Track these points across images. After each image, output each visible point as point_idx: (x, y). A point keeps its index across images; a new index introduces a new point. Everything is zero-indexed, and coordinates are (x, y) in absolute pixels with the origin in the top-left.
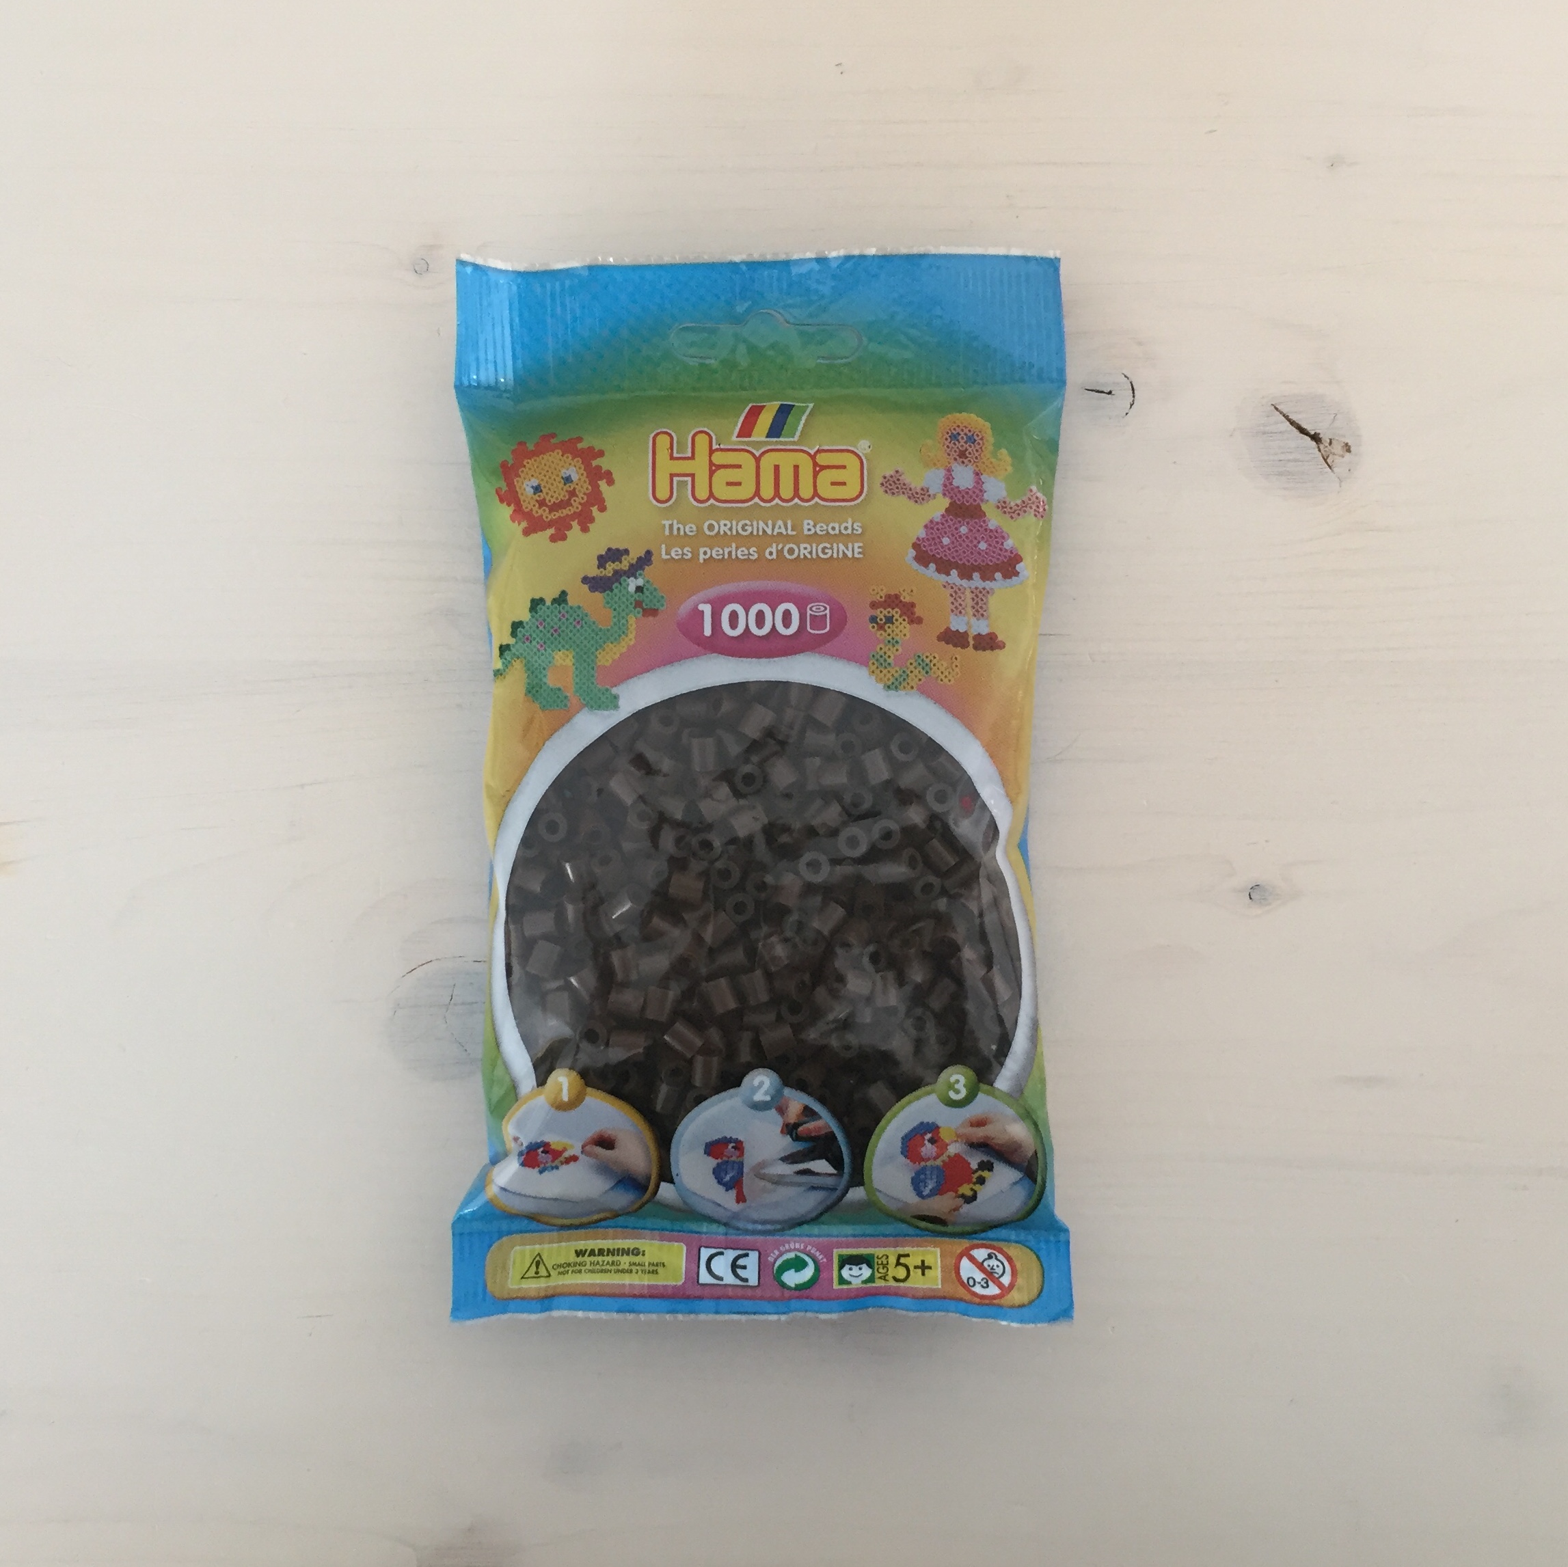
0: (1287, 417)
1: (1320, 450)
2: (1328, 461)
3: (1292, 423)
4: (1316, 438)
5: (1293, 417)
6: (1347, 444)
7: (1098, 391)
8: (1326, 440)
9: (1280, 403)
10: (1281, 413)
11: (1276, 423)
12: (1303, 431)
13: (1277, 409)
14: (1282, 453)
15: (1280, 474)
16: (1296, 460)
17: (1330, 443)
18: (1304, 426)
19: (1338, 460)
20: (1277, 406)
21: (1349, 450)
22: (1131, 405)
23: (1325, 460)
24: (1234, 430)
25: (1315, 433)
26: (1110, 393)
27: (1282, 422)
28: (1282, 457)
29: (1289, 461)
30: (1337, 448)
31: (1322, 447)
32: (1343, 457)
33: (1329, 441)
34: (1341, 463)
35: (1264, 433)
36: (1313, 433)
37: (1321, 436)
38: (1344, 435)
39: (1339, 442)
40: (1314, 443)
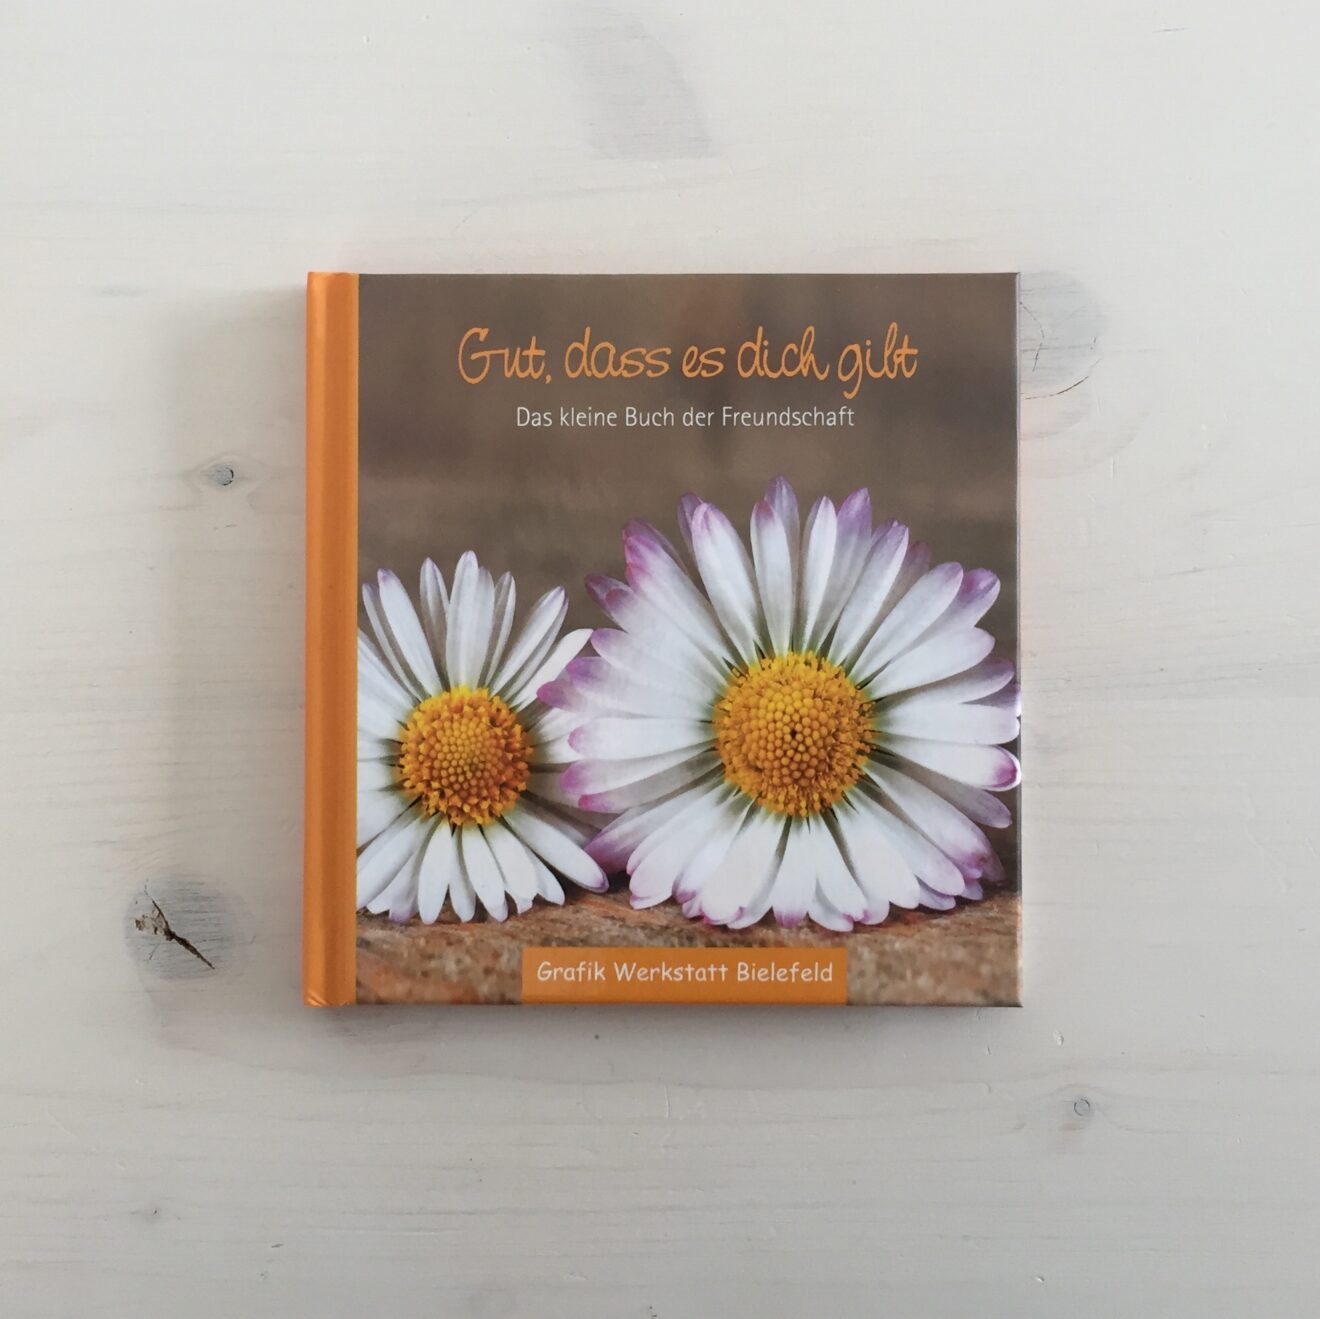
0: (199, 955)
1: (166, 923)
2: (158, 912)
3: (194, 951)
4: (170, 935)
5: (195, 956)
6: (140, 929)
8: (161, 934)
9: (207, 970)
10: (204, 960)
11: (209, 950)
12: (183, 942)
13: (210, 965)
14: (204, 920)
15: (205, 899)
16: (190, 912)
17: (156, 930)
18: (182, 947)
20: (208, 966)
21: (138, 922)
23: (159, 910)
24: (251, 943)
25: (171, 940)
27: (203, 951)
28: (202, 916)
29: (197, 912)
30: (149, 923)
31: (164, 925)
32: (144, 916)
33: (158, 932)
34: (145, 910)
35: (222, 940)
36: (174, 940)
37: (165, 937)
38: (143, 937)
39: (147, 932)
40: (173, 930)
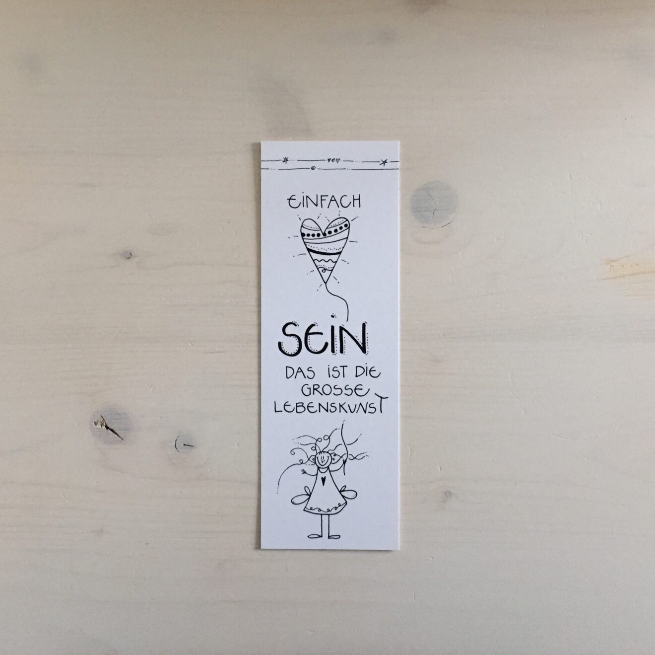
0: (118, 435)
2: (102, 420)
3: (116, 434)
4: (107, 428)
5: (117, 436)
6: (96, 425)
7: (189, 446)
8: (104, 427)
10: (120, 437)
11: (122, 433)
12: (112, 430)
15: (120, 414)
16: (115, 419)
18: (112, 432)
19: (99, 420)
20: (122, 440)
21: (95, 423)
22: (176, 440)
23: (103, 419)
24: (138, 431)
25: (107, 430)
26: (184, 445)
27: (120, 434)
28: (119, 421)
29: (117, 419)
30: (99, 424)
31: (105, 424)
32: (97, 420)
34: (98, 418)
35: (126, 430)
36: (109, 430)
37: (105, 429)
38: (97, 428)
39: (99, 426)
40: (108, 426)
